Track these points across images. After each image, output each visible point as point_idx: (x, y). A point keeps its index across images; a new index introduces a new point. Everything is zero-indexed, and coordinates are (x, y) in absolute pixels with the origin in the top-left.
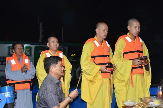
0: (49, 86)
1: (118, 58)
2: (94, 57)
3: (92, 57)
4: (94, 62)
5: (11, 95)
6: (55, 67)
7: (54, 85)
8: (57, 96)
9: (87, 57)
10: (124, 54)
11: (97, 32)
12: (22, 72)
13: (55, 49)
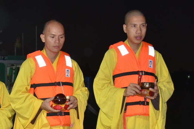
3: (32, 86)
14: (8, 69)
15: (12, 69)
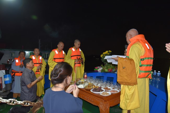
0: (25, 74)
1: (68, 59)
2: (55, 59)
3: (54, 59)
4: (55, 61)
5: (10, 79)
6: (29, 64)
7: (28, 73)
8: (30, 79)
9: (51, 59)
10: (71, 57)
11: (58, 47)
12: (20, 67)
13: (37, 54)
14: (43, 54)
15: (44, 54)
